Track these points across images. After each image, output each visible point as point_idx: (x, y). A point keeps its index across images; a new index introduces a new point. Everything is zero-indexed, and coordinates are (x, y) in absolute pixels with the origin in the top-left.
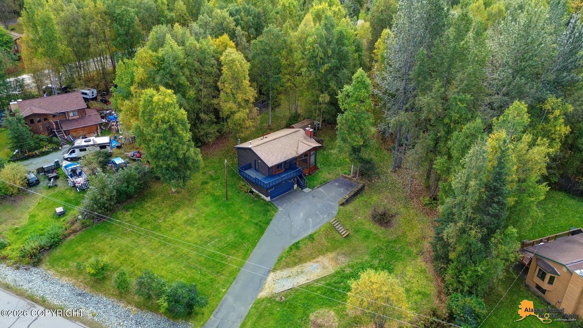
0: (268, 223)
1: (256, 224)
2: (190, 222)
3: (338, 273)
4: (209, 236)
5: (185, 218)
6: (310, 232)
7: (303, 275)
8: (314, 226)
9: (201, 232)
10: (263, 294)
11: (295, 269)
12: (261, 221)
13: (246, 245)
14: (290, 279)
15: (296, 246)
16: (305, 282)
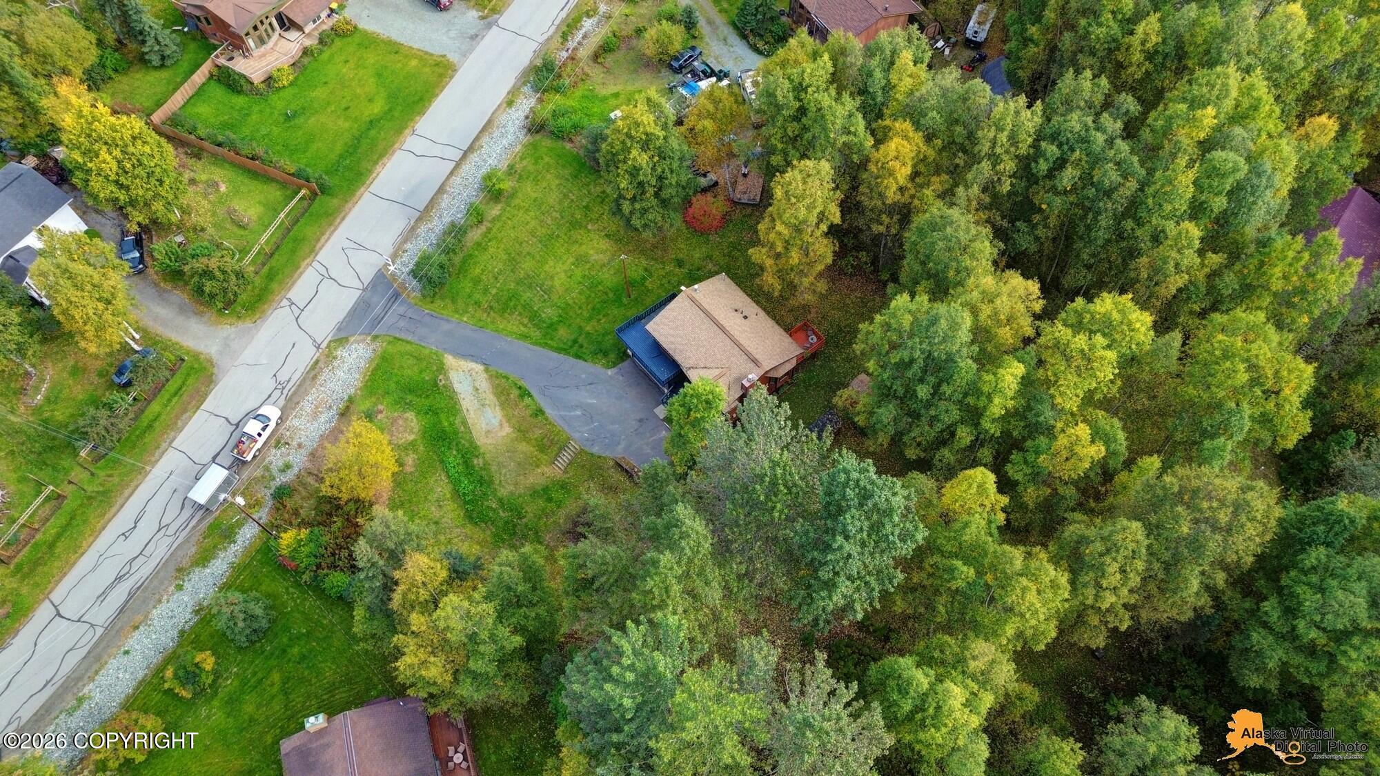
0: (578, 357)
1: (575, 341)
2: (580, 260)
3: (476, 448)
4: (552, 286)
5: (591, 252)
6: (550, 412)
7: (477, 406)
8: (562, 417)
9: (563, 276)
10: (449, 360)
11: (490, 398)
12: (581, 346)
13: (536, 334)
14: (470, 390)
15: (524, 393)
16: (464, 407)
